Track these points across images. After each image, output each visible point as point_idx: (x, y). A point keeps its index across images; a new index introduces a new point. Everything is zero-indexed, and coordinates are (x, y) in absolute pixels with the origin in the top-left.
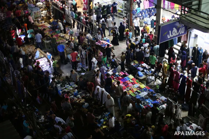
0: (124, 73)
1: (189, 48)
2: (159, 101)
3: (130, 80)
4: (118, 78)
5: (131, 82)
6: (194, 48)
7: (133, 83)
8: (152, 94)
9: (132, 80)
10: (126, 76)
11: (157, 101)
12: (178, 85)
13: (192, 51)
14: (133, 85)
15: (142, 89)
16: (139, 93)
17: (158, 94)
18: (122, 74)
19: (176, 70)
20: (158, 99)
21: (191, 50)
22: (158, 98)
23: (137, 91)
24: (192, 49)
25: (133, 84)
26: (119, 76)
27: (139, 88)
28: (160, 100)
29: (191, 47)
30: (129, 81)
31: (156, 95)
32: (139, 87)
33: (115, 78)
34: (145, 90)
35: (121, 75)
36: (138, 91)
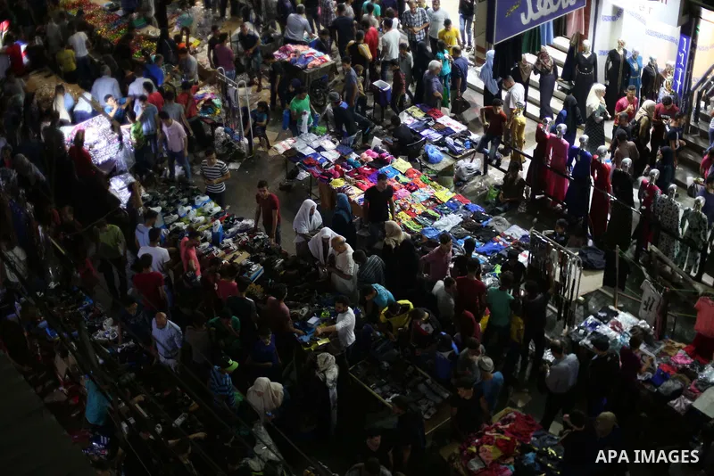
0: (376, 154)
1: (594, 57)
2: (501, 243)
3: (399, 175)
4: (357, 170)
5: (403, 183)
6: (613, 55)
7: (411, 185)
8: (478, 221)
9: (404, 175)
10: (386, 163)
11: (496, 244)
12: (563, 184)
13: (607, 65)
14: (412, 191)
15: (442, 204)
16: (434, 219)
17: (499, 220)
18: (372, 155)
19: (554, 135)
20: (498, 237)
21: (602, 61)
22: (500, 231)
23: (425, 214)
24: (606, 57)
25: (411, 188)
26: (362, 163)
27: (431, 203)
28: (507, 240)
29: (602, 53)
30: (397, 179)
31: (491, 222)
32: (433, 199)
33: (347, 173)
34: (453, 207)
35: (367, 160)
36: (431, 212)
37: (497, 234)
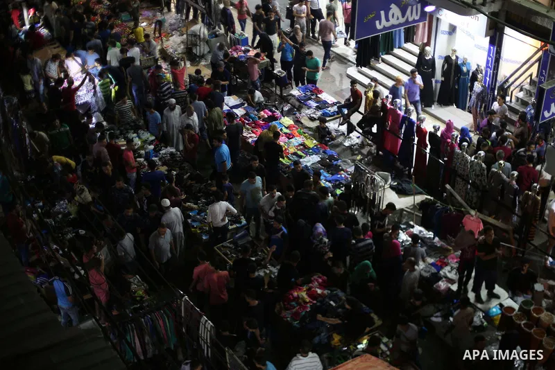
0: (270, 113)
1: (433, 60)
2: (343, 176)
3: (283, 128)
4: (254, 122)
5: (284, 133)
6: (447, 59)
7: (290, 135)
8: (330, 161)
9: (287, 128)
10: (276, 119)
11: (339, 176)
12: (397, 142)
13: (443, 66)
14: (289, 139)
15: (309, 148)
16: (301, 157)
17: (345, 161)
18: (267, 114)
19: (392, 107)
20: (342, 172)
21: (439, 64)
22: (344, 168)
23: (295, 154)
24: (442, 61)
25: (289, 136)
26: (259, 118)
27: (301, 147)
28: (348, 174)
29: (440, 57)
30: (281, 130)
31: (339, 162)
32: (303, 145)
33: (247, 124)
34: (315, 151)
35: (263, 116)
36: (299, 153)
37: (342, 170)
